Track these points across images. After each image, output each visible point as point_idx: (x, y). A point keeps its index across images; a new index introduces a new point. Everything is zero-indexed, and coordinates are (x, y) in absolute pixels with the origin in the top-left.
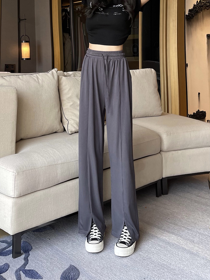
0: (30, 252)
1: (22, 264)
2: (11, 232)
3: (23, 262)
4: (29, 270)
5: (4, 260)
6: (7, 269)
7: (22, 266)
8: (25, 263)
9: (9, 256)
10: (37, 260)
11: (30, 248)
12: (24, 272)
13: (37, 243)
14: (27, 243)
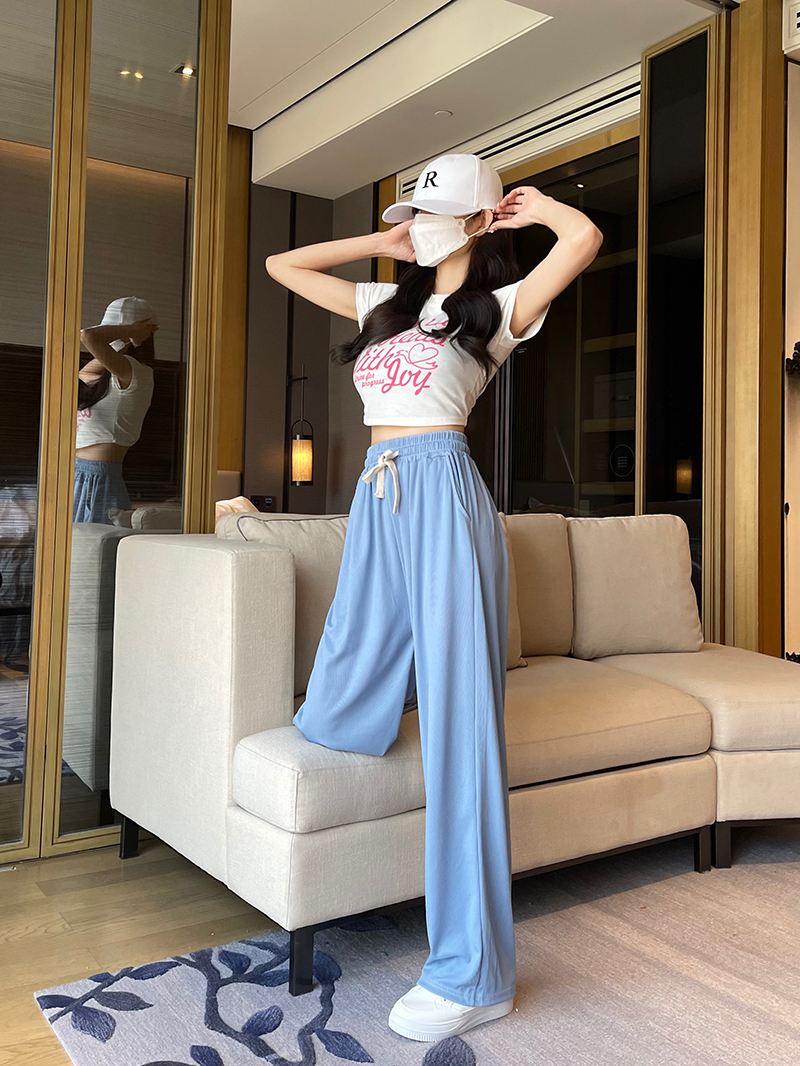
0: (335, 983)
1: (317, 1013)
2: (288, 922)
3: (317, 1009)
4: (334, 1033)
5: (269, 997)
6: (277, 1022)
7: (318, 1017)
8: (323, 1011)
9: (281, 986)
10: (356, 1008)
11: (336, 973)
12: (321, 1035)
13: (354, 960)
14: (326, 957)
